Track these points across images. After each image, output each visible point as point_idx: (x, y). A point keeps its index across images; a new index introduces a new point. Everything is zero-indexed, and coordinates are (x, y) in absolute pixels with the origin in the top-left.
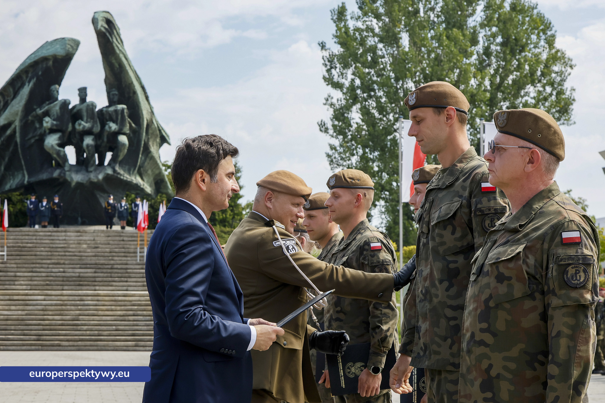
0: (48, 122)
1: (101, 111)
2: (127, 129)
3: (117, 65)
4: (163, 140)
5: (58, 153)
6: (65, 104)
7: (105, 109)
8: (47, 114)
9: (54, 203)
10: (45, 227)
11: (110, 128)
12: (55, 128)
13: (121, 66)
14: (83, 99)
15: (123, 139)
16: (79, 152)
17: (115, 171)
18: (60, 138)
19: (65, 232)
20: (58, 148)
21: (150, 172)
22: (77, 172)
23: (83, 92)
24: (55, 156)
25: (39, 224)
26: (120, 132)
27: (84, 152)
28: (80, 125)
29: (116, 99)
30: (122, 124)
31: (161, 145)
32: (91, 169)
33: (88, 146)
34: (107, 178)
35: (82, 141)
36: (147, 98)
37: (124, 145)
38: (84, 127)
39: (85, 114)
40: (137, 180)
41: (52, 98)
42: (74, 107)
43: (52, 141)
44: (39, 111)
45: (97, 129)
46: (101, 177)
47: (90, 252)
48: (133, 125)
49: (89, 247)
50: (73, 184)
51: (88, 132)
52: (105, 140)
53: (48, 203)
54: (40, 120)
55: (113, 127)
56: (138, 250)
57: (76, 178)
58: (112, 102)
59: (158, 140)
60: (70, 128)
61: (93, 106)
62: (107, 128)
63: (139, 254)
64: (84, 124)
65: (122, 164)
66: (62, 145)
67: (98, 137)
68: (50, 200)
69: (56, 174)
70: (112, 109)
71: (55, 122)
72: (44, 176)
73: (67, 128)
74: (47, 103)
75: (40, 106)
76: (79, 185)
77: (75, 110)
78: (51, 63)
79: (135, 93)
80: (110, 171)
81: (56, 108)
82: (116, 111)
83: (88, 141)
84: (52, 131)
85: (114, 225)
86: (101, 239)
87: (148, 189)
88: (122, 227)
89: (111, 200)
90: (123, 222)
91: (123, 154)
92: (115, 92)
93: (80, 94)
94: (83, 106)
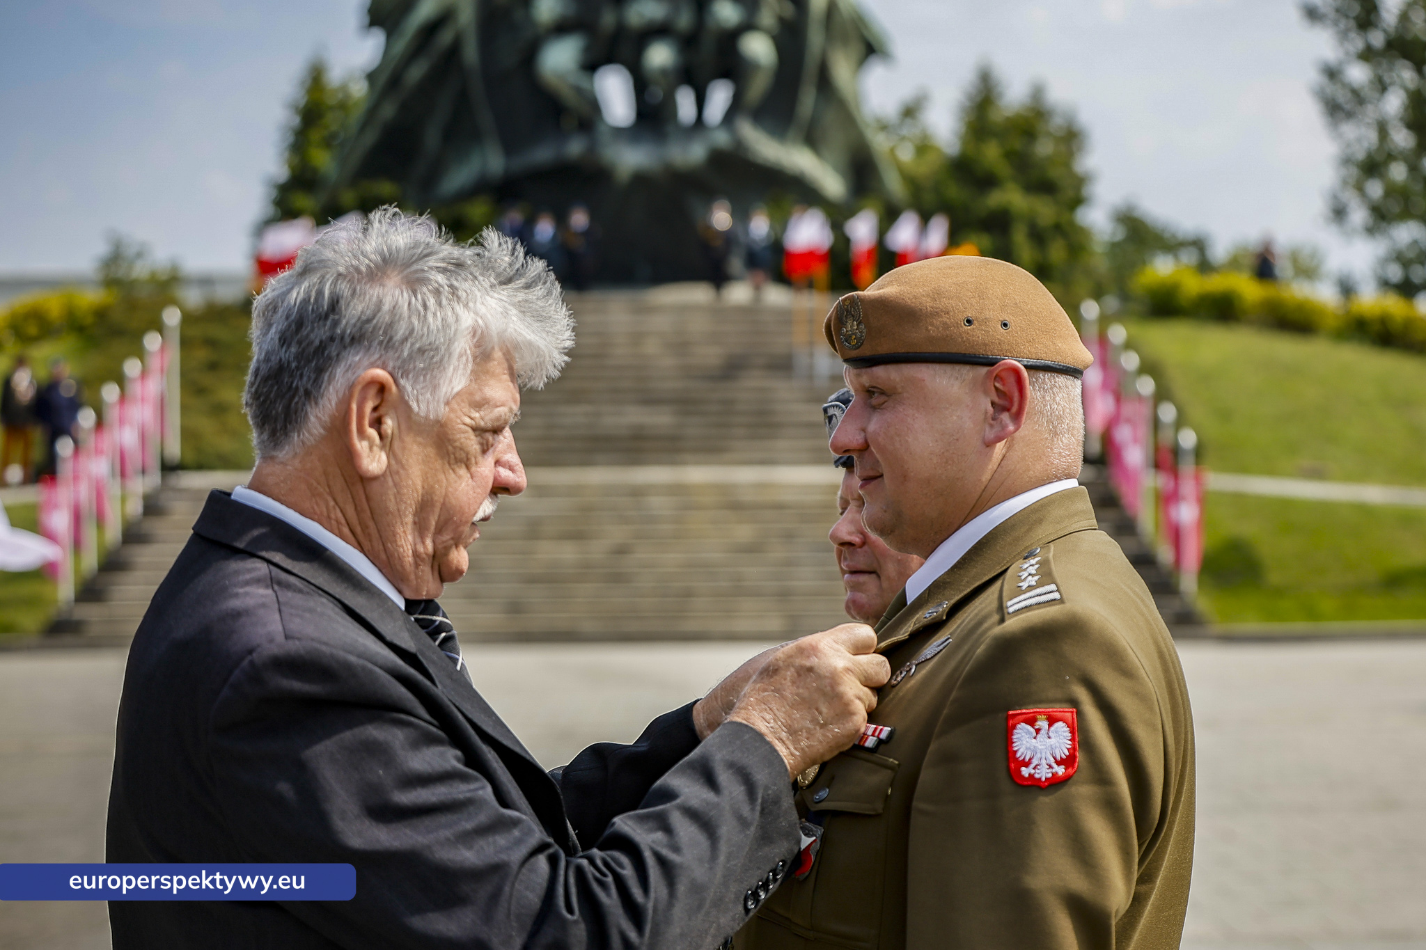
0: (548, 8)
2: (767, 18)
4: (873, 49)
9: (572, 232)
11: (720, 17)
12: (569, 20)
15: (758, 45)
16: (640, 87)
17: (740, 138)
18: (585, 49)
20: (577, 77)
21: (835, 138)
22: (634, 141)
24: (569, 98)
26: (747, 26)
27: (647, 85)
28: (639, 11)
31: (863, 65)
33: (662, 69)
34: (718, 157)
35: (643, 55)
37: (759, 64)
38: (651, 19)
40: (798, 160)
43: (560, 58)
45: (685, 19)
46: (698, 152)
47: (668, 362)
48: (789, 8)
49: (666, 348)
50: (622, 179)
51: (660, 31)
52: (709, 47)
53: (557, 228)
55: (729, 13)
57: (631, 158)
59: (858, 48)
60: (608, 19)
62: (712, 16)
64: (649, 10)
66: (592, 67)
67: (687, 43)
68: (561, 220)
69: (575, 148)
71: (570, 7)
72: (542, 154)
73: (600, 19)
76: (641, 180)
80: (722, 139)
83: (661, 54)
84: (561, 29)
86: (699, 325)
87: (832, 184)
88: (757, 288)
89: (721, 218)
90: (760, 275)
91: (758, 87)
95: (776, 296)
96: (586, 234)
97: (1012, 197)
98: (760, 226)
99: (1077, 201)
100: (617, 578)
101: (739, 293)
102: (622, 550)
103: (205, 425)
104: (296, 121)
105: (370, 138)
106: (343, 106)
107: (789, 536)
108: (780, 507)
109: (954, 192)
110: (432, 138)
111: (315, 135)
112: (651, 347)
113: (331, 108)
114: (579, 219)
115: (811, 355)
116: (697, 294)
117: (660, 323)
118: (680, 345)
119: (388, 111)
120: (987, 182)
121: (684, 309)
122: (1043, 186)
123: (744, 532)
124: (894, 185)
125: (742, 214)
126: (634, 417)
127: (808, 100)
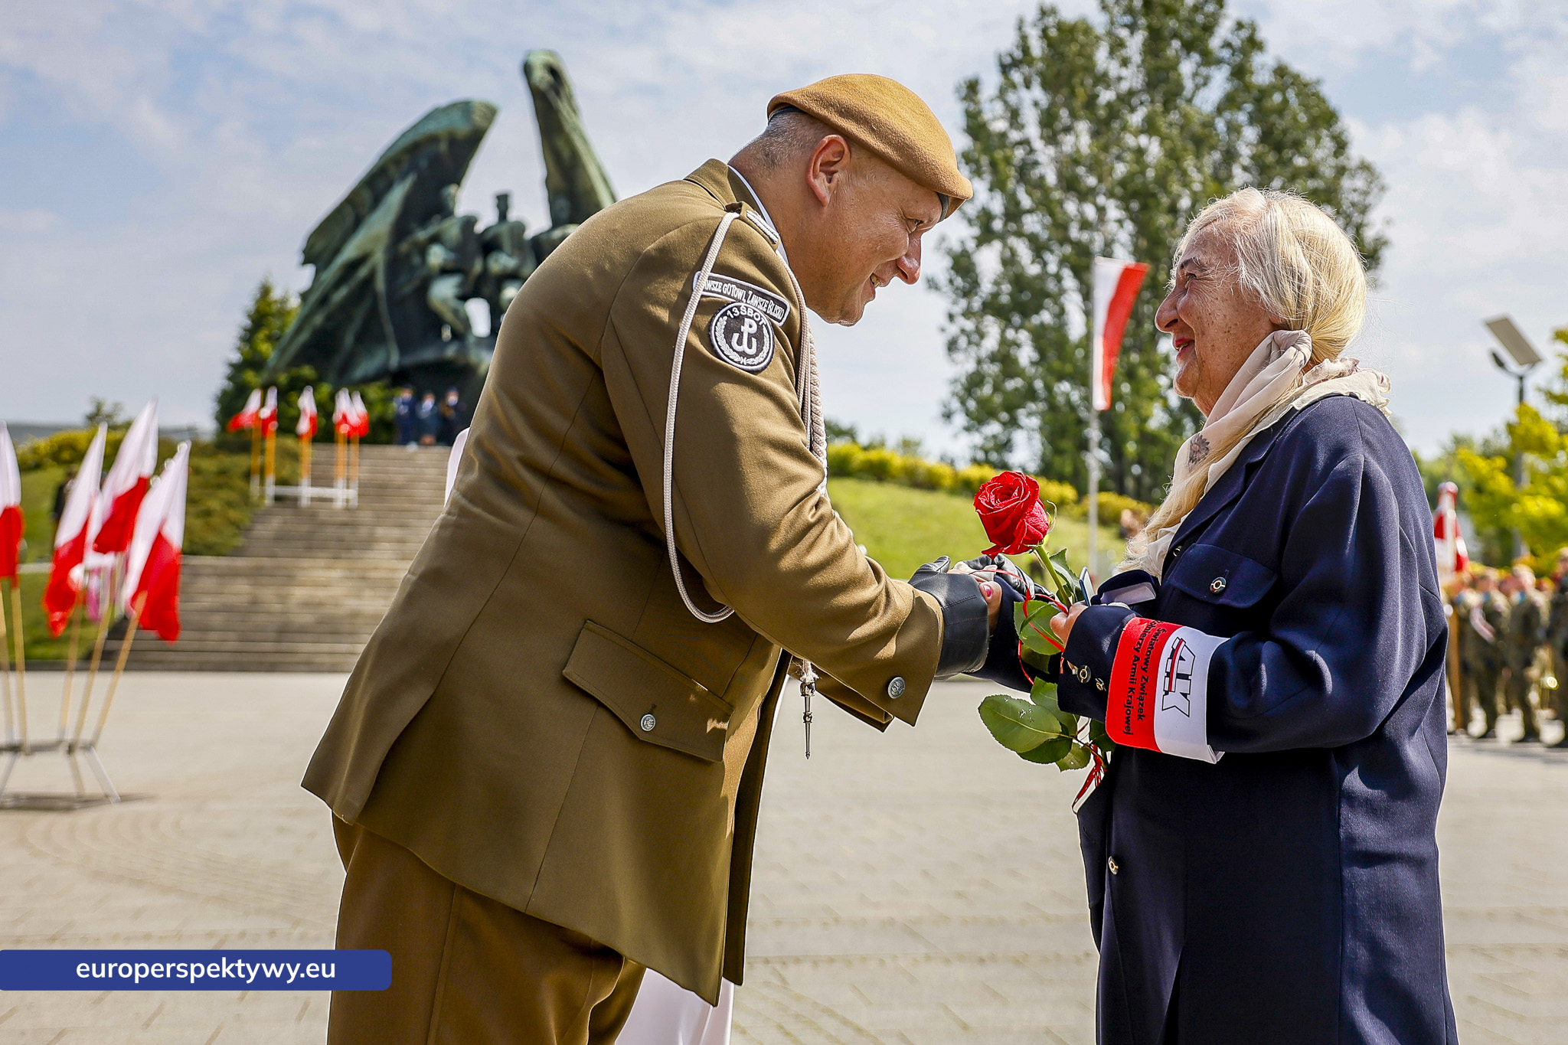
0: (437, 256)
1: (535, 237)
3: (566, 153)
5: (456, 312)
6: (469, 222)
7: (544, 237)
8: (435, 239)
9: (448, 406)
10: (426, 445)
12: (450, 266)
13: (575, 156)
14: (503, 216)
16: (496, 311)
18: (461, 285)
20: (455, 303)
23: (503, 202)
24: (449, 316)
25: (418, 440)
28: (497, 262)
29: (565, 215)
35: (499, 292)
38: (505, 265)
39: (506, 242)
41: (444, 210)
42: (487, 230)
43: (444, 290)
44: (422, 235)
45: (528, 270)
51: (512, 276)
53: (436, 404)
54: (423, 250)
58: (557, 221)
60: (478, 267)
61: (520, 228)
64: (502, 262)
66: (464, 298)
68: (440, 398)
69: (450, 352)
70: (557, 233)
71: (452, 256)
72: (428, 354)
73: (472, 266)
74: (438, 217)
75: (424, 222)
77: (490, 234)
78: (443, 147)
81: (452, 230)
83: (511, 292)
84: (445, 271)
92: (563, 203)
93: (498, 206)
94: (504, 229)
96: (456, 407)
103: (198, 523)
104: (247, 322)
105: (304, 337)
106: (283, 313)
110: (349, 339)
111: (261, 335)
113: (273, 315)
114: (453, 398)
119: (318, 320)
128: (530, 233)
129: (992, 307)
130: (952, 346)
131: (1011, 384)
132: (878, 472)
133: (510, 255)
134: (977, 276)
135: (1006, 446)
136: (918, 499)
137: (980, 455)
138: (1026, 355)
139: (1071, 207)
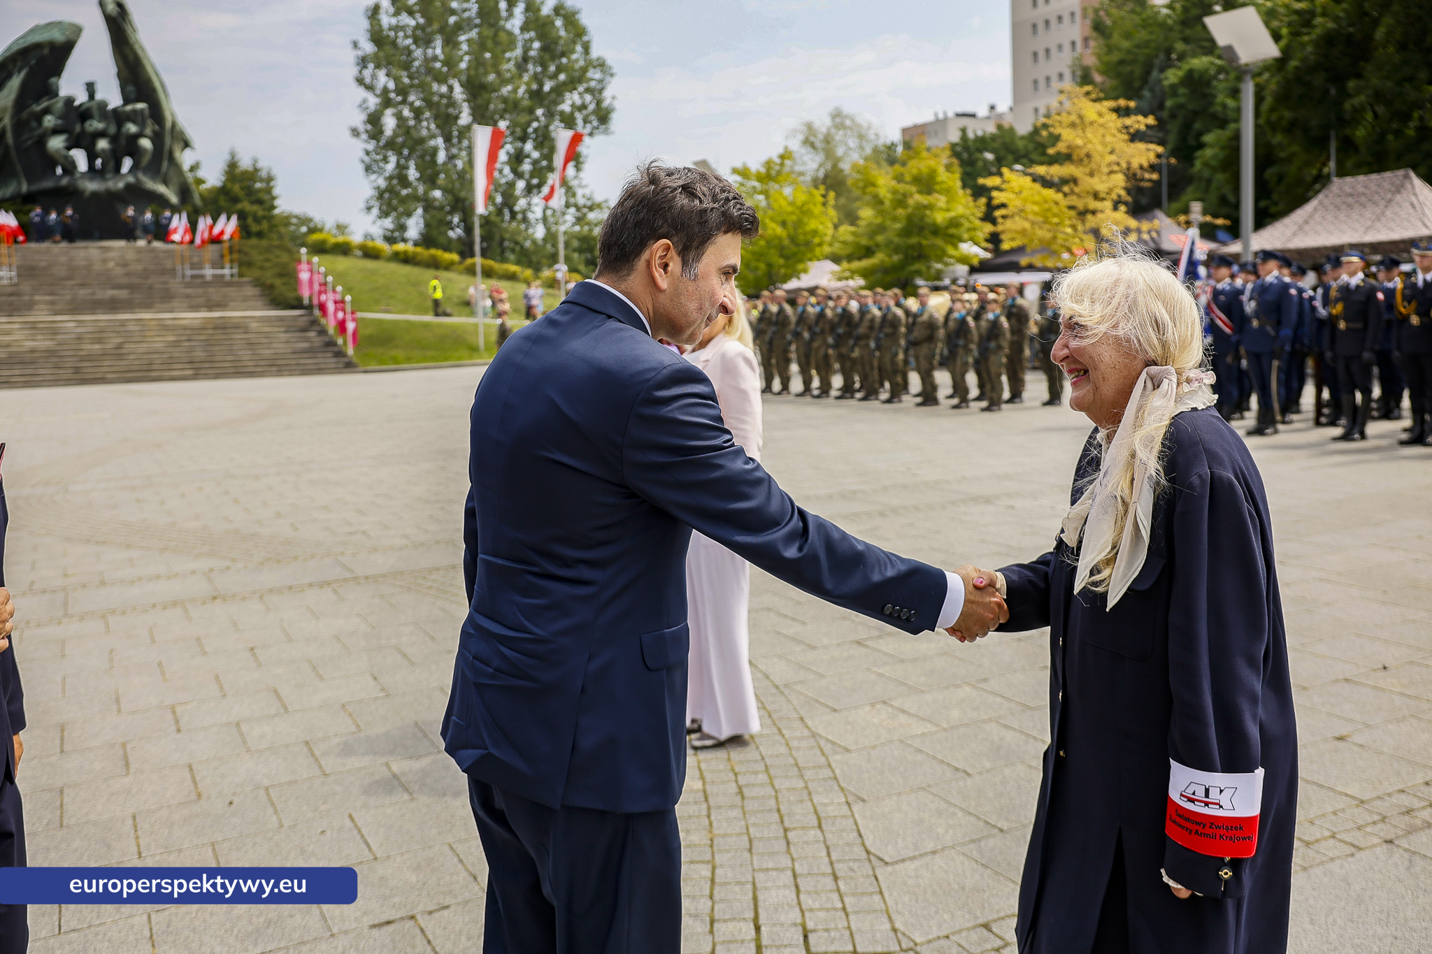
0: (49, 121)
1: (115, 110)
2: (148, 131)
3: (130, 56)
4: (186, 144)
5: (65, 157)
6: (69, 100)
7: (120, 109)
8: (47, 111)
9: (67, 217)
10: (56, 242)
11: (129, 129)
12: (59, 127)
13: (137, 59)
14: (92, 96)
15: (146, 143)
16: (91, 157)
17: (137, 179)
18: (67, 140)
19: (87, 248)
20: (64, 151)
21: (175, 180)
22: (92, 179)
23: (90, 88)
24: (61, 160)
26: (140, 135)
27: (96, 157)
28: (91, 125)
29: (133, 96)
30: (142, 125)
31: (183, 150)
32: (108, 176)
33: (103, 150)
34: (129, 187)
35: (94, 144)
36: (167, 96)
37: (146, 150)
38: (96, 128)
39: (96, 113)
40: (161, 189)
41: (51, 93)
42: (82, 105)
43: (56, 143)
44: (37, 108)
45: (112, 130)
46: (121, 185)
47: (119, 271)
48: (157, 127)
49: (118, 265)
50: (87, 194)
51: (102, 134)
52: (123, 142)
53: (58, 216)
54: (39, 118)
55: (132, 128)
56: (179, 267)
57: (91, 186)
58: (127, 101)
59: (182, 144)
60: (78, 128)
61: (103, 104)
62: (124, 130)
63: (179, 273)
64: (96, 125)
65: (146, 170)
66: (70, 148)
67: (114, 139)
70: (129, 108)
71: (59, 121)
72: (49, 184)
73: (74, 128)
74: (47, 97)
76: (95, 195)
77: (85, 107)
78: (46, 51)
79: (154, 91)
80: (131, 179)
81: (58, 105)
82: (134, 111)
83: (103, 144)
84: (56, 131)
85: (139, 238)
86: (131, 256)
87: (174, 199)
88: (149, 242)
89: (131, 212)
90: (150, 237)
91: (146, 160)
92: (130, 88)
93: (88, 90)
94: (93, 103)
95: (157, 244)
96: (72, 218)
97: (246, 206)
98: (148, 216)
99: (273, 207)
100: (120, 356)
101: (141, 243)
102: (119, 347)
107: (189, 340)
108: (185, 328)
109: (223, 202)
112: (111, 265)
114: (69, 211)
115: (183, 269)
116: (121, 244)
117: (111, 254)
118: (125, 265)
120: (235, 200)
121: (121, 248)
122: (260, 202)
123: (171, 338)
124: (197, 201)
125: (141, 212)
126: (111, 293)
127: (165, 164)
128: (110, 107)
129: (391, 145)
130: (368, 169)
131: (404, 192)
132: (343, 249)
133: (100, 122)
134: (382, 126)
135: (402, 228)
136: (370, 264)
137: (389, 234)
138: (413, 174)
139: (435, 86)
